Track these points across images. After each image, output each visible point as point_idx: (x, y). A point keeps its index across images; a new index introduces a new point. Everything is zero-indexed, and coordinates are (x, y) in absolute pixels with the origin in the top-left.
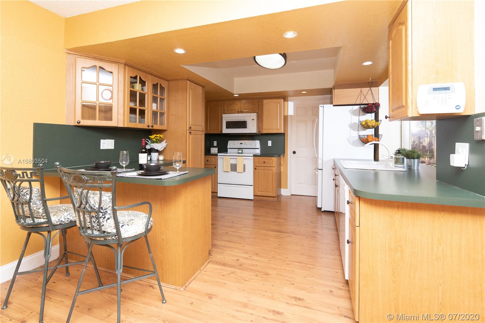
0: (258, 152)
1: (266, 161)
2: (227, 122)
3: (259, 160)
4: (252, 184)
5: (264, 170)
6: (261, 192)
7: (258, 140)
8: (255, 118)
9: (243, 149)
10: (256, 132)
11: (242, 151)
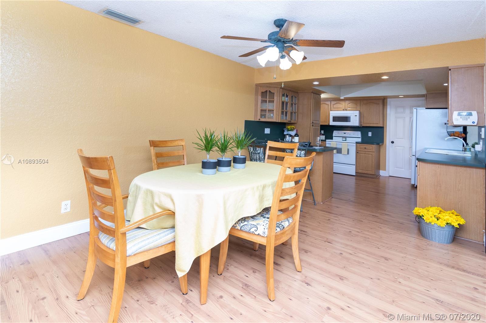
0: (359, 140)
1: (366, 147)
2: (333, 117)
3: (361, 146)
4: (355, 164)
5: (365, 154)
6: (362, 171)
7: (359, 131)
8: (358, 115)
9: (347, 138)
10: (358, 125)
11: (346, 139)
